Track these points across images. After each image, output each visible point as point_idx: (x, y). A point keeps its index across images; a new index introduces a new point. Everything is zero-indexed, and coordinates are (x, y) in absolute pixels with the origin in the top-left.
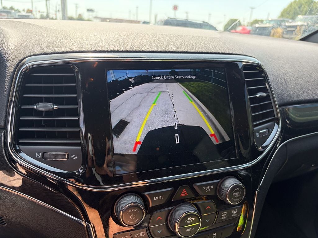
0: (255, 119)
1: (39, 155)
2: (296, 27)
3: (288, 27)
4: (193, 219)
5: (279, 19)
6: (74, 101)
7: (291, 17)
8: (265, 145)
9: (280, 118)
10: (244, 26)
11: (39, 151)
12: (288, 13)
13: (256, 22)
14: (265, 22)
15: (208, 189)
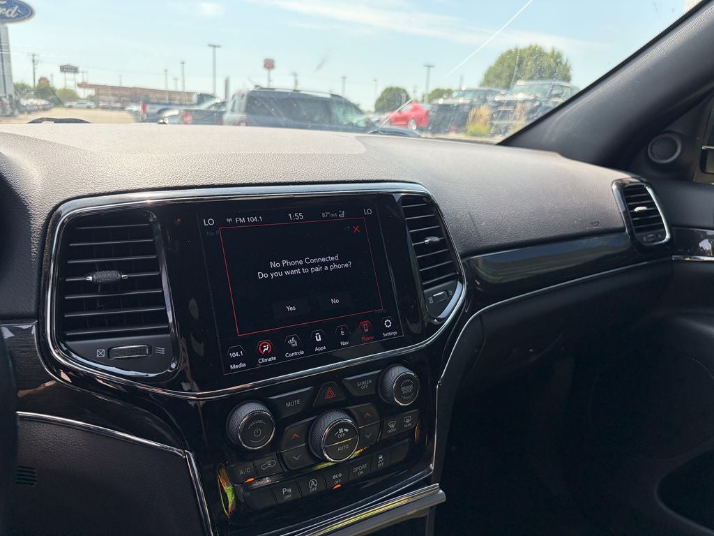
0: (425, 276)
1: (101, 353)
3: (500, 103)
4: (347, 430)
5: (481, 88)
6: (154, 266)
7: (503, 83)
8: (441, 316)
9: (464, 274)
10: (416, 101)
11: (101, 346)
12: (498, 76)
13: (439, 93)
14: (455, 94)
15: (364, 385)
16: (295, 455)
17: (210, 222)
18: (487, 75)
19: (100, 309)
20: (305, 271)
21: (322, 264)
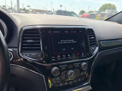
0: (91, 45)
1: (28, 55)
2: (105, 14)
3: (102, 14)
4: (73, 74)
5: (99, 11)
6: (39, 40)
7: (103, 10)
8: (94, 53)
9: (98, 45)
10: (86, 13)
13: (91, 12)
14: (94, 12)
15: (77, 65)
16: (63, 77)
17: (50, 32)
18: (100, 9)
19: (29, 47)
20: (67, 42)
21: (71, 41)
